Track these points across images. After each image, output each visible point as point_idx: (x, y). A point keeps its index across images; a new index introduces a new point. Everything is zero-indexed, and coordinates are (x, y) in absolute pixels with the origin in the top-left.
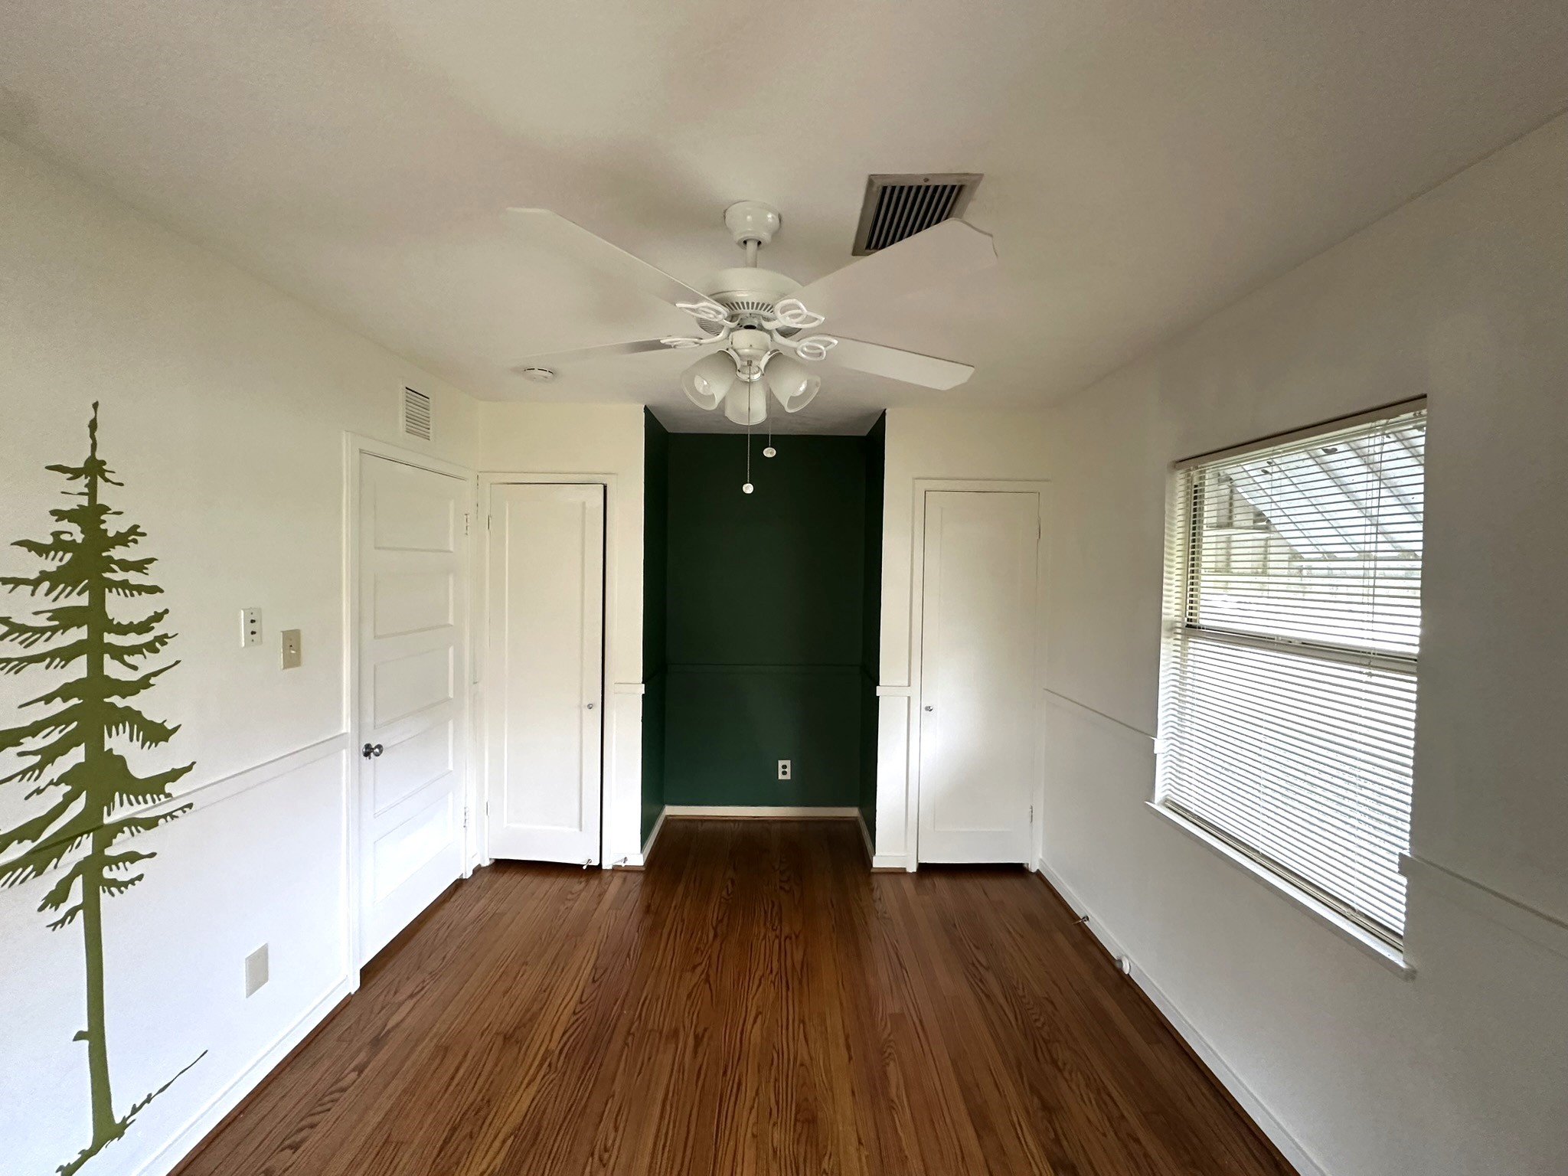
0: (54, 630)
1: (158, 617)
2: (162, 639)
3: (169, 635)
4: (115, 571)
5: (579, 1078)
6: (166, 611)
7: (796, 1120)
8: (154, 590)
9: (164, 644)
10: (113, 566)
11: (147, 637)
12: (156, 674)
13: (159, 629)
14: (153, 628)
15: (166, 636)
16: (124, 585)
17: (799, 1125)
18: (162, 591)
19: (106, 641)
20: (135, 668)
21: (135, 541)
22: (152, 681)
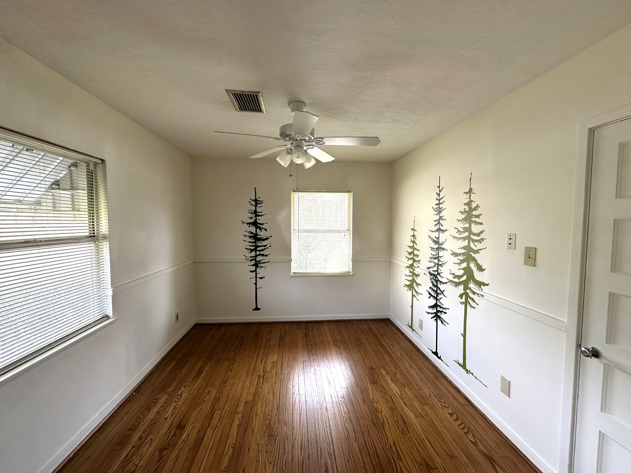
0: (463, 232)
1: (482, 232)
2: (482, 239)
3: (485, 239)
4: (473, 218)
5: (375, 447)
6: (484, 231)
7: (277, 436)
8: (481, 224)
9: (483, 241)
10: (473, 216)
11: (479, 238)
12: (481, 250)
13: (482, 236)
14: (480, 235)
15: (483, 238)
16: (475, 222)
17: (276, 434)
18: (483, 224)
19: (471, 237)
20: (476, 246)
21: (477, 209)
22: (480, 251)
